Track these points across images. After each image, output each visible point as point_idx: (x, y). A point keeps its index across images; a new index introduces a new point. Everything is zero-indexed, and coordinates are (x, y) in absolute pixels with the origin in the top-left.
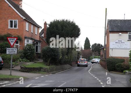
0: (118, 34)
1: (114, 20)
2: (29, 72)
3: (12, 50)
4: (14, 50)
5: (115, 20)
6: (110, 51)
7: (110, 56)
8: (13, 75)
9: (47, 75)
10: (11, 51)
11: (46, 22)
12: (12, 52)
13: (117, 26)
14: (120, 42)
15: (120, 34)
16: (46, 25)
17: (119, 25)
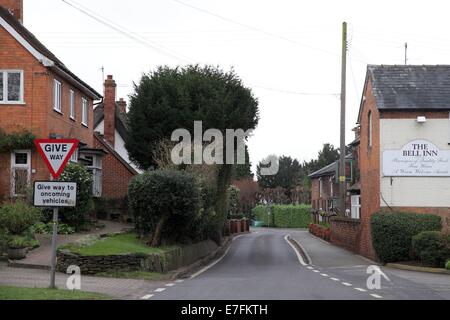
0: (413, 120)
1: (392, 67)
2: (93, 274)
3: (56, 191)
4: (66, 191)
5: (396, 66)
6: (384, 185)
7: (383, 204)
8: (60, 288)
9: (171, 285)
10: (54, 194)
11: (110, 77)
12: (57, 198)
13: (408, 91)
14: (421, 152)
15: (421, 119)
16: (110, 88)
17: (413, 85)
